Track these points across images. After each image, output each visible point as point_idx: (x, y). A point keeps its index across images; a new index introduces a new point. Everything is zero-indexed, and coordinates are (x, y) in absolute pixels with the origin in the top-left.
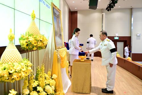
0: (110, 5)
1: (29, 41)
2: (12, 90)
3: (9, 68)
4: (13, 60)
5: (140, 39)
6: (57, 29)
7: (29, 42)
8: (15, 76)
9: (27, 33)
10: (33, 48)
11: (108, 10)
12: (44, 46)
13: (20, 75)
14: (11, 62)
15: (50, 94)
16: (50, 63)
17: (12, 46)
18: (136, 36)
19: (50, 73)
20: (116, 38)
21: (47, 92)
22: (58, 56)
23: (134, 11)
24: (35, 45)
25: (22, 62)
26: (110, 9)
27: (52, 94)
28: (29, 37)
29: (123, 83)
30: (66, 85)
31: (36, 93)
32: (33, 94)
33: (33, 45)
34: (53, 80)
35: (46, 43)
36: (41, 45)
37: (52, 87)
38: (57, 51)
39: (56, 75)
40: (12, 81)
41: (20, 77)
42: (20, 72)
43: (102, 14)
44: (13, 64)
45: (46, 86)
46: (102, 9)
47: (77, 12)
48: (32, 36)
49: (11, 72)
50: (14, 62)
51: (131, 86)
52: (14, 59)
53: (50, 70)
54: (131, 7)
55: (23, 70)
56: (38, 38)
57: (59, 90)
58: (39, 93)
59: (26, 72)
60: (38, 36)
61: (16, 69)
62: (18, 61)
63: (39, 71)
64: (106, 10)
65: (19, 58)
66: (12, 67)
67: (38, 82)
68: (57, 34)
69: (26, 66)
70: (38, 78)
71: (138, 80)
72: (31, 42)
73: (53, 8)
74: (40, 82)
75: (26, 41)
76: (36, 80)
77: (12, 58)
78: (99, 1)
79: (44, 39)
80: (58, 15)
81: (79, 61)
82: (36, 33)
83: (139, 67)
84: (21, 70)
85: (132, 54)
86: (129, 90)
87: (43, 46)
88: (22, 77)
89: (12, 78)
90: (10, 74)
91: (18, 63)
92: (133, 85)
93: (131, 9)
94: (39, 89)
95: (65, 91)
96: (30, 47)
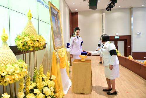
0: (110, 5)
1: (25, 41)
2: (5, 93)
3: (1, 70)
4: (6, 62)
5: (140, 38)
6: (56, 29)
7: (24, 43)
8: (7, 79)
9: (23, 33)
10: (30, 48)
11: (108, 10)
12: (42, 46)
13: (13, 77)
14: (4, 64)
15: (49, 96)
16: (49, 64)
17: (6, 46)
18: (136, 35)
19: (49, 73)
20: (117, 37)
21: (45, 95)
22: (57, 56)
23: (133, 10)
24: (32, 45)
25: (16, 63)
26: (110, 9)
27: (50, 96)
28: (25, 37)
29: (125, 82)
30: (66, 86)
31: (32, 96)
32: (29, 97)
33: (29, 45)
34: (52, 81)
35: (43, 43)
36: (38, 45)
37: (51, 88)
38: (56, 51)
39: (54, 76)
40: (5, 84)
41: (14, 79)
42: (13, 75)
43: (102, 14)
44: (5, 66)
45: (44, 88)
46: (102, 10)
47: (78, 12)
48: (28, 36)
49: (3, 74)
50: (7, 63)
51: (133, 85)
52: (7, 60)
53: (49, 71)
54: (131, 6)
55: (17, 72)
56: (35, 39)
57: (59, 91)
58: (36, 96)
59: (20, 74)
60: (35, 36)
61: (9, 71)
62: (12, 63)
63: (36, 72)
64: (106, 10)
65: (13, 60)
66: (4, 69)
67: (36, 84)
68: (56, 34)
69: (20, 67)
70: (35, 79)
71: (140, 78)
72: (27, 42)
73: (51, 8)
74: (37, 84)
75: (21, 41)
76: (33, 82)
77: (5, 59)
78: (99, 1)
79: (41, 39)
80: (56, 15)
81: (80, 61)
82: (32, 33)
83: (141, 65)
84: (14, 72)
85: (133, 52)
86: (131, 90)
87: (40, 46)
88: (15, 80)
89: (5, 81)
90: (2, 76)
91: (12, 64)
92: (135, 85)
93: (131, 8)
94: (36, 91)
95: (65, 92)
96: (26, 48)
